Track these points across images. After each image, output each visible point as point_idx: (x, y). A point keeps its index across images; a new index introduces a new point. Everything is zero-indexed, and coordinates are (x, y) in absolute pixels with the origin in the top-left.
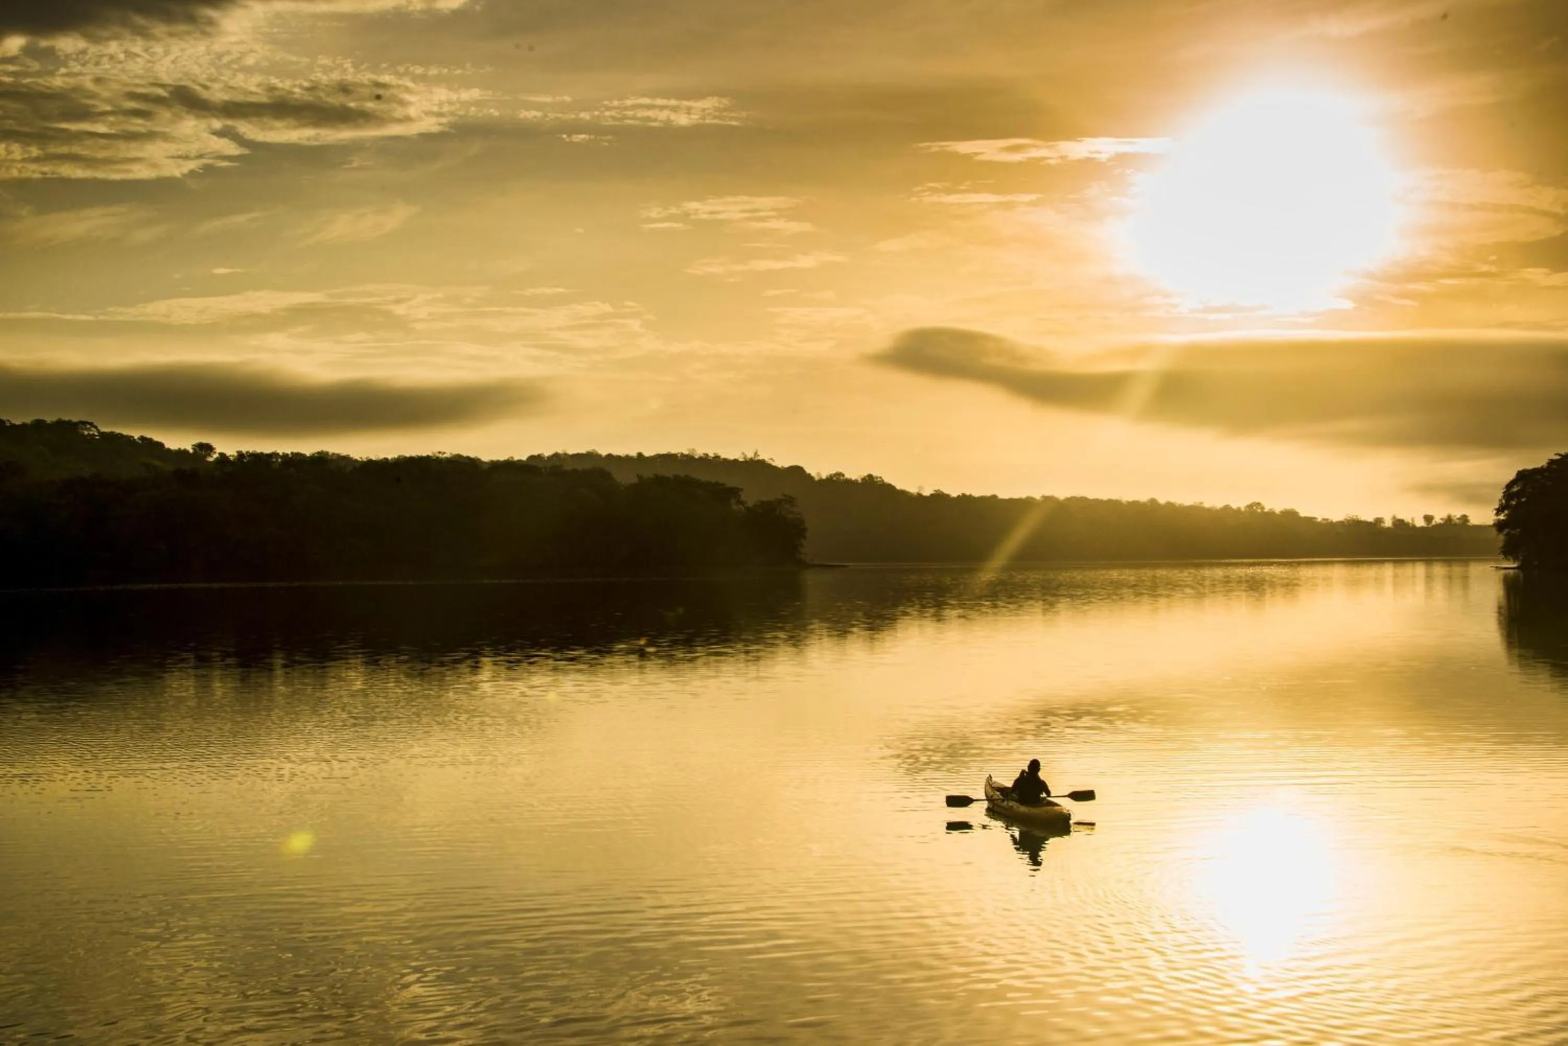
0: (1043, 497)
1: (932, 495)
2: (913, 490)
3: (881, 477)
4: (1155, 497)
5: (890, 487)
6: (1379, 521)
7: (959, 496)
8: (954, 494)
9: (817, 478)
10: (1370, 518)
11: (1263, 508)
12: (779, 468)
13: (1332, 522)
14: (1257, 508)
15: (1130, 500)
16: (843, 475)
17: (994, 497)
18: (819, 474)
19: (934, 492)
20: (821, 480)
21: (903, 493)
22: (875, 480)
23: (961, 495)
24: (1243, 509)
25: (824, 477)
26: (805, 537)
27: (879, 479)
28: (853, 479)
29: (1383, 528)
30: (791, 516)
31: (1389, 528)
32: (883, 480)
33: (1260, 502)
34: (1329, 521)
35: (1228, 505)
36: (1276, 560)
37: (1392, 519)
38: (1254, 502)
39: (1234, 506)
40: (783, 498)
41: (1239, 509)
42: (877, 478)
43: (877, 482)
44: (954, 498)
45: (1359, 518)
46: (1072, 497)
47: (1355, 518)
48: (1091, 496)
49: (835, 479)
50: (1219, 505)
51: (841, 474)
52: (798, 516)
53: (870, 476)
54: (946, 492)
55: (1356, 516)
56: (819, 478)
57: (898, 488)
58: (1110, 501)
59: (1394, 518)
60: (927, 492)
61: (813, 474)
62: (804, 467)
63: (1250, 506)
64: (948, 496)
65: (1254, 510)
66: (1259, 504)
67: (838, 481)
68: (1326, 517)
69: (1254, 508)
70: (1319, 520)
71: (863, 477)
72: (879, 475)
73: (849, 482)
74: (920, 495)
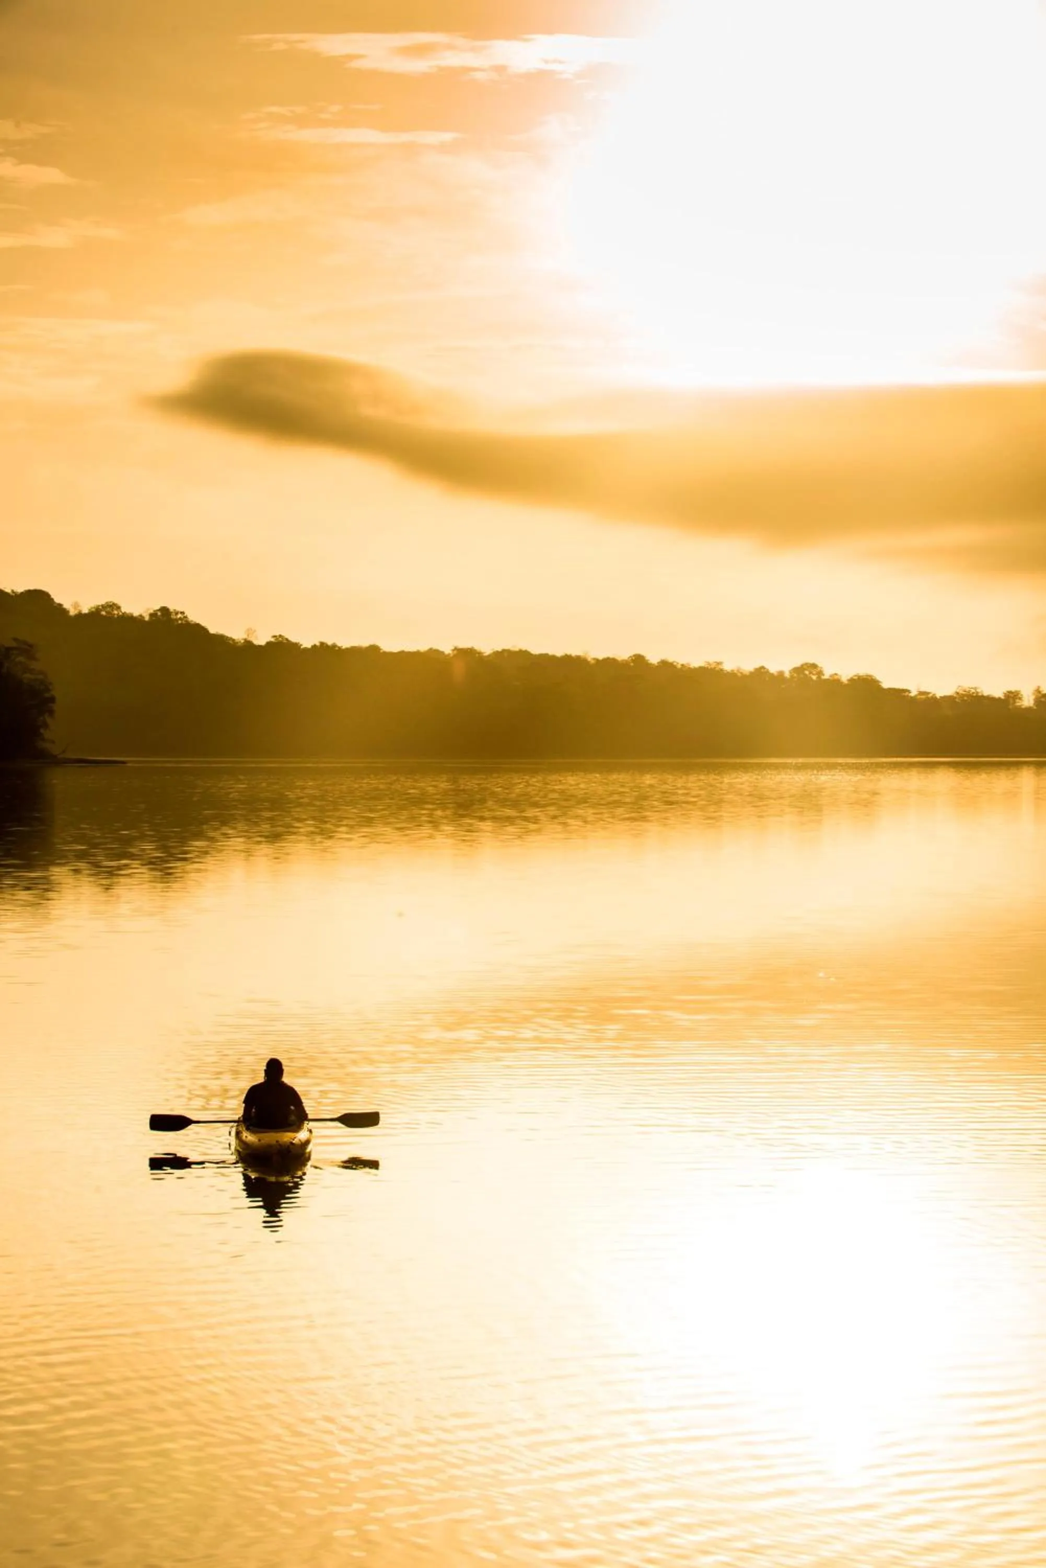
0: (456, 649)
1: (269, 644)
2: (237, 634)
3: (182, 613)
4: (642, 653)
5: (199, 630)
6: (1013, 696)
7: (314, 646)
8: (307, 644)
9: (72, 612)
10: (998, 692)
11: (820, 673)
12: (7, 594)
13: (934, 698)
14: (811, 673)
15: (601, 657)
16: (119, 608)
17: (374, 649)
18: (76, 605)
19: (273, 640)
20: (80, 616)
21: (221, 640)
22: (173, 617)
23: (318, 644)
24: (787, 675)
25: (85, 611)
26: (51, 712)
27: (179, 616)
28: (136, 614)
29: (1020, 708)
30: (27, 676)
31: (1029, 709)
32: (186, 617)
33: (817, 663)
34: (930, 695)
35: (763, 667)
36: (840, 760)
37: (1034, 694)
38: (806, 664)
39: (773, 669)
40: (14, 644)
41: (781, 673)
42: (177, 613)
43: (177, 620)
44: (306, 649)
45: (978, 690)
46: (504, 651)
47: (973, 691)
48: (535, 650)
49: (103, 613)
50: (748, 667)
51: (114, 606)
52: (41, 677)
53: (165, 610)
54: (293, 639)
55: (975, 688)
56: (76, 612)
57: (212, 631)
58: (567, 659)
59: (1038, 691)
60: (261, 640)
61: (67, 606)
62: (51, 593)
63: (799, 670)
64: (296, 646)
65: (806, 675)
66: (814, 666)
67: (110, 619)
68: (923, 689)
69: (807, 672)
70: (914, 693)
71: (152, 611)
72: (179, 609)
73: (129, 620)
74: (248, 644)
